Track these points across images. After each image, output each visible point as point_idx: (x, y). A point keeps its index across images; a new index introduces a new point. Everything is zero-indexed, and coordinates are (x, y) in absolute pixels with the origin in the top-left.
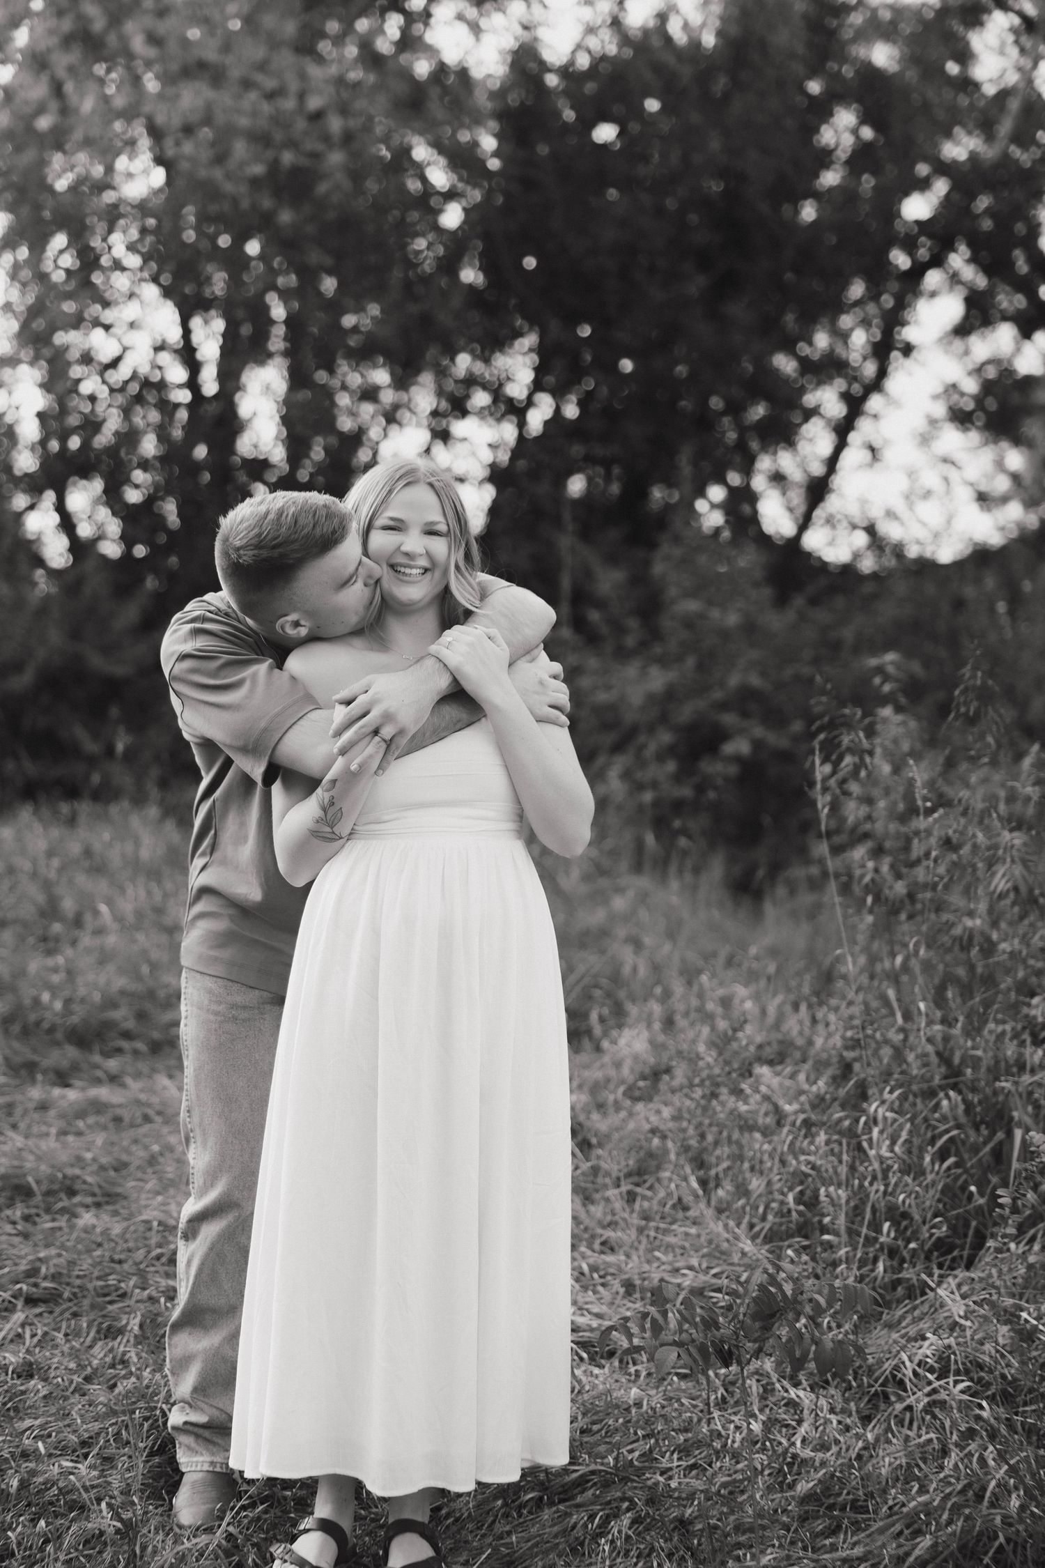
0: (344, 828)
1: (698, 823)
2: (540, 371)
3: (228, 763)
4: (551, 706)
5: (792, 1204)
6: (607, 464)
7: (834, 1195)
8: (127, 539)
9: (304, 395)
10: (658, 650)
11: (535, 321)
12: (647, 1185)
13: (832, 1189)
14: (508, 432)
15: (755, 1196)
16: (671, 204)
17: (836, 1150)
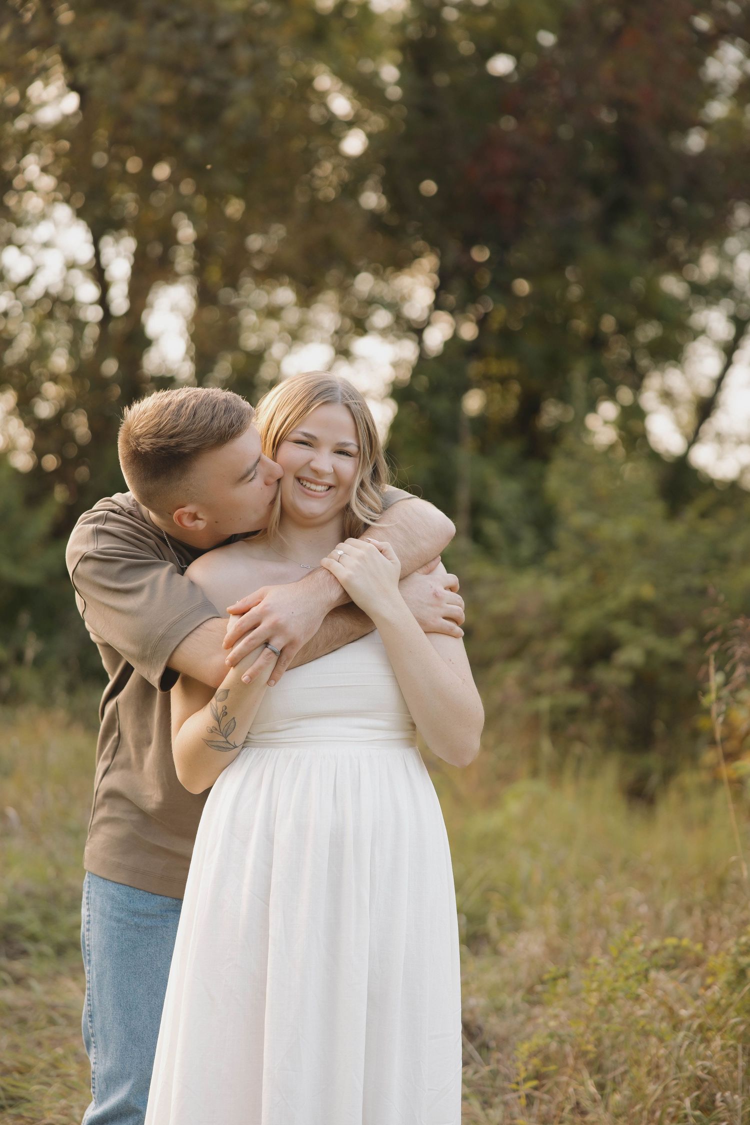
0: (238, 738)
1: (594, 729)
2: (440, 291)
3: (128, 670)
4: (445, 618)
5: (688, 1110)
6: (504, 381)
7: (729, 1100)
8: (38, 451)
9: (213, 314)
10: (552, 560)
11: (435, 244)
12: (545, 1089)
13: (727, 1094)
14: (408, 350)
15: (652, 1100)
16: (565, 132)
17: (732, 1055)
